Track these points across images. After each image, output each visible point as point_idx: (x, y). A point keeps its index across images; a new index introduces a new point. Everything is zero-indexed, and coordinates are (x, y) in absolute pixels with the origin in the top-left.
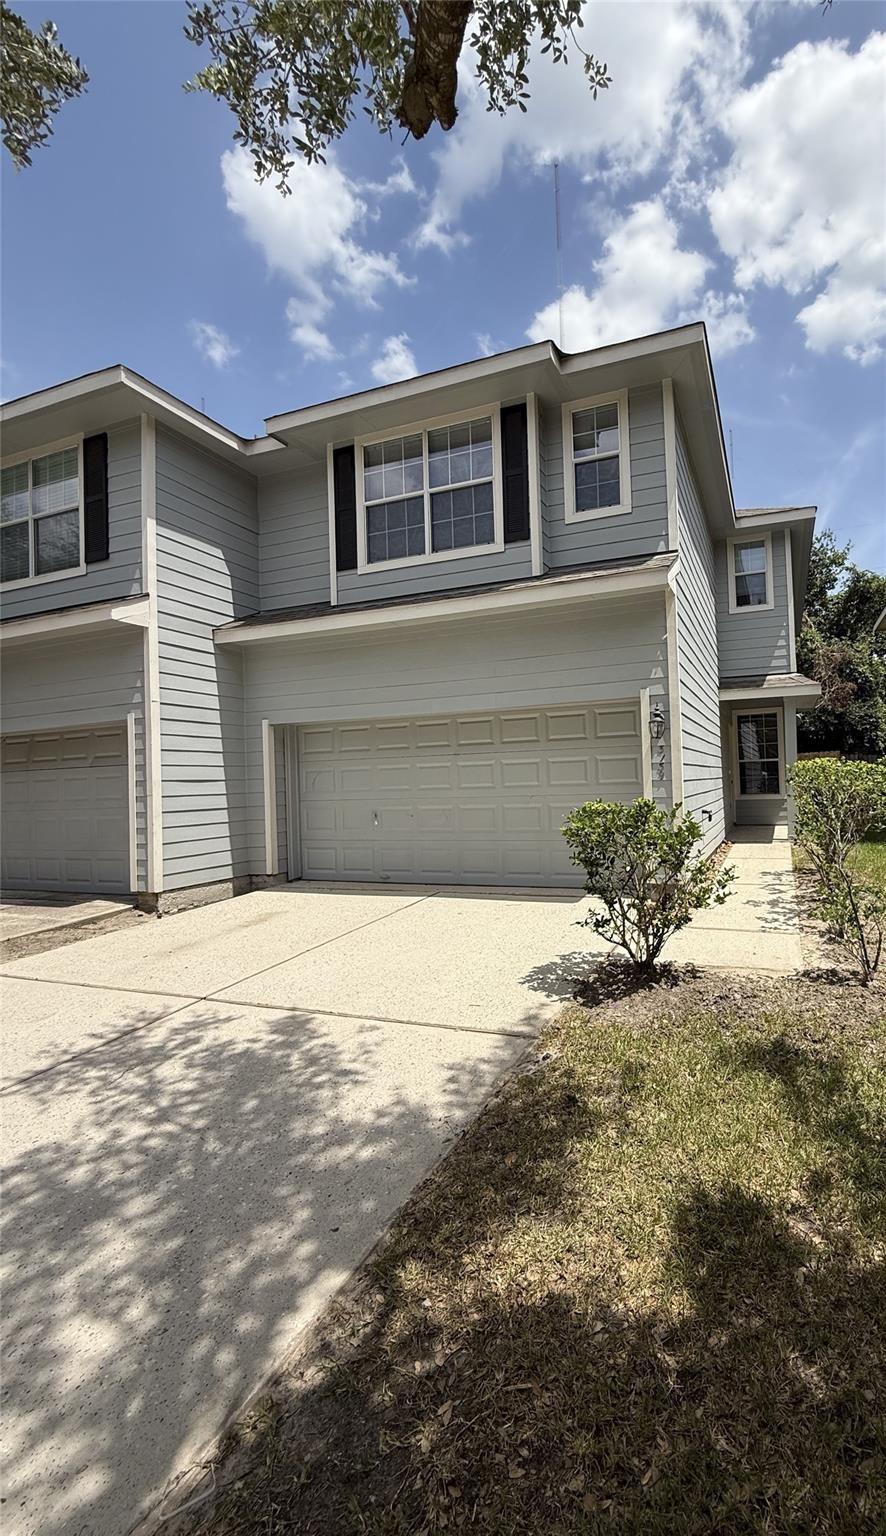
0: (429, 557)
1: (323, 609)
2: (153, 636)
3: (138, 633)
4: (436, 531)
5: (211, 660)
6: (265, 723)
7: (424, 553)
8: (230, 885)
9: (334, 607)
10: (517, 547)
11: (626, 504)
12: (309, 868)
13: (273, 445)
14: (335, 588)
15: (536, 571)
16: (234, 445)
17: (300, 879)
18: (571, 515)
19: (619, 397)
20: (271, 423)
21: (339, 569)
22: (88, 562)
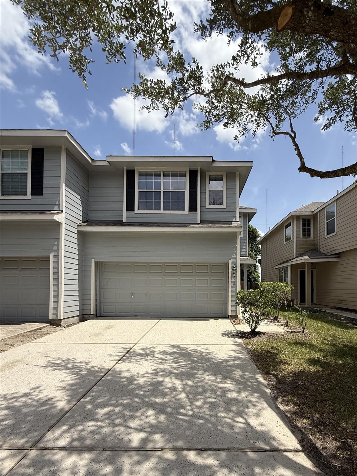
0: (161, 211)
1: (120, 223)
2: (64, 226)
3: (58, 225)
4: (164, 204)
5: (76, 236)
6: (93, 261)
7: (160, 210)
8: (78, 318)
9: (124, 223)
10: (193, 213)
11: (224, 206)
12: (104, 312)
13: (106, 164)
14: (125, 216)
15: (199, 222)
16: (90, 161)
17: (100, 316)
18: (207, 206)
19: (224, 174)
20: (108, 157)
21: (127, 210)
22: (32, 194)
